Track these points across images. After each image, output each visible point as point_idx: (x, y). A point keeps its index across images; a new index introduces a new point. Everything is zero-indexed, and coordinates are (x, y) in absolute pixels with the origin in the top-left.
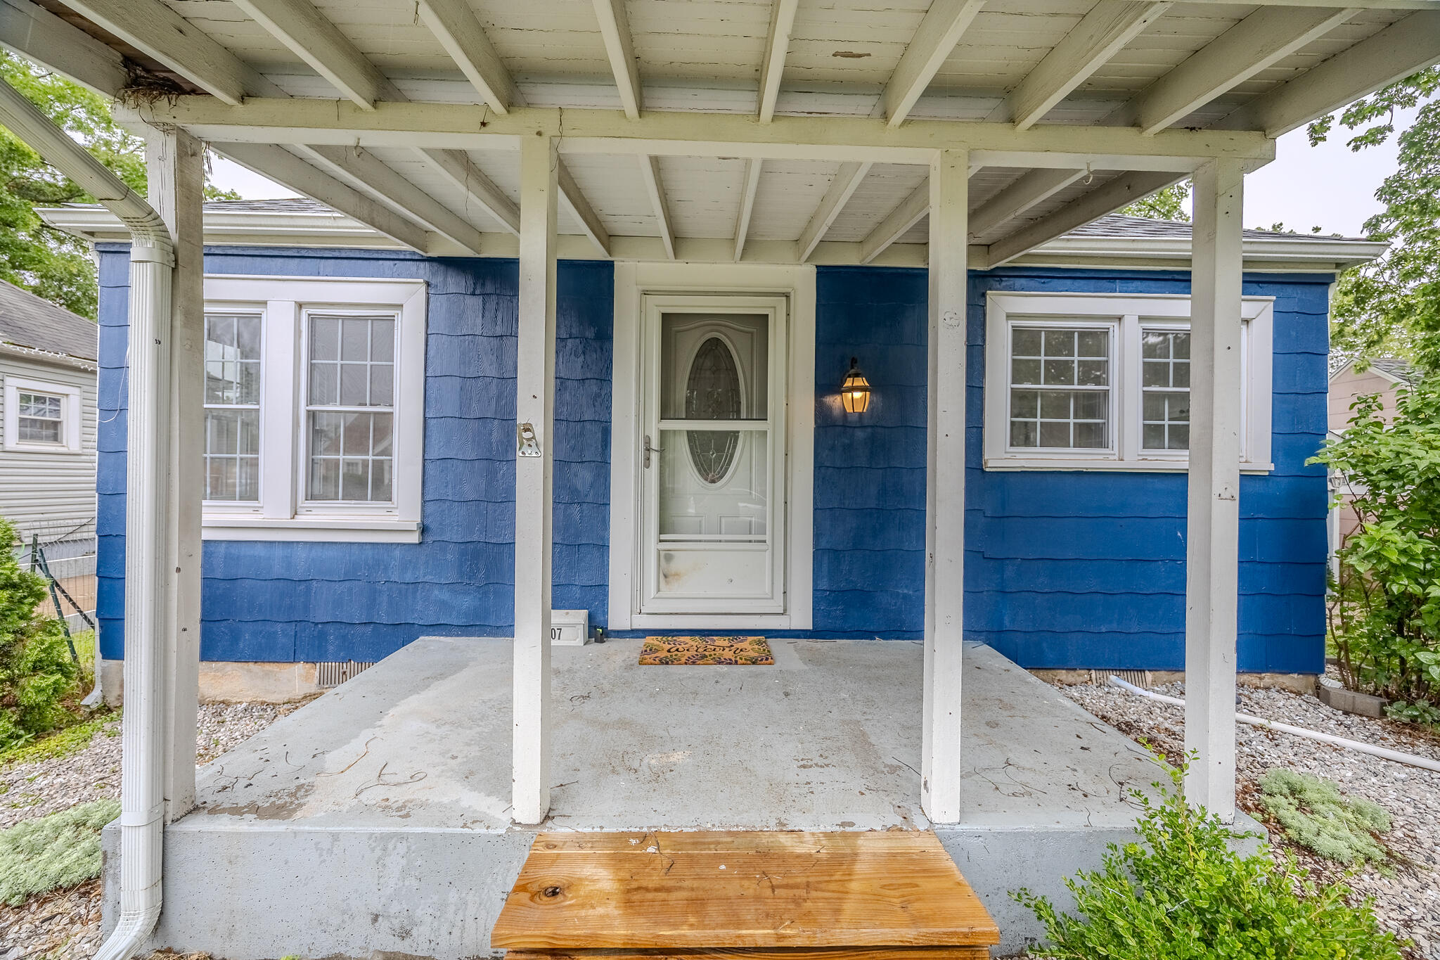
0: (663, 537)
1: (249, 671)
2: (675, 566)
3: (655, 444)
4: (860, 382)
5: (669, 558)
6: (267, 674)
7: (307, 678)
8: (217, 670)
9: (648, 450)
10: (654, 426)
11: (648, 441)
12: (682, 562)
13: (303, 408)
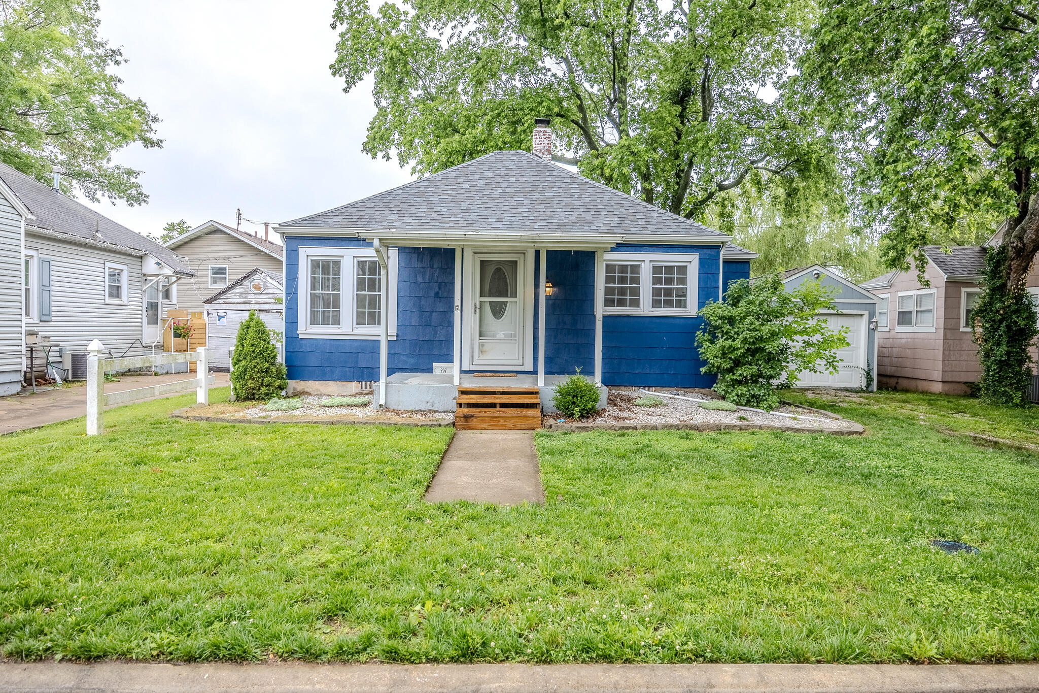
0: (480, 338)
1: (337, 384)
2: (485, 348)
3: (478, 306)
4: (549, 285)
5: (483, 346)
6: (343, 385)
7: (357, 387)
9: (476, 308)
10: (478, 299)
11: (475, 305)
12: (487, 347)
13: (355, 293)
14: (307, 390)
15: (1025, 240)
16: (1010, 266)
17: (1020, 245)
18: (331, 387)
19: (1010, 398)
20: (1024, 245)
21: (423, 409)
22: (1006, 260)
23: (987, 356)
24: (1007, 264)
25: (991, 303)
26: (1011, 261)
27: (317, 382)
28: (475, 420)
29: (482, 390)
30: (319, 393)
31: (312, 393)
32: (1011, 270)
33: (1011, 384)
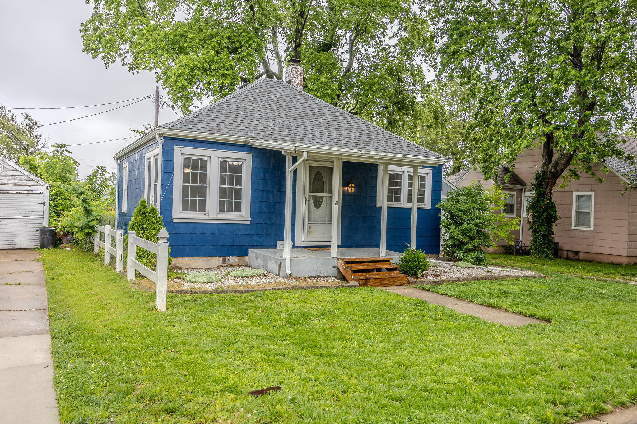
0: (309, 222)
1: (203, 259)
2: (311, 230)
3: (307, 199)
4: (353, 185)
5: (310, 228)
6: (208, 260)
7: (218, 261)
8: (194, 260)
9: (306, 201)
10: (307, 194)
11: (306, 198)
12: (313, 229)
13: (219, 186)
14: (178, 265)
15: (558, 169)
16: (548, 182)
17: (555, 171)
18: (198, 262)
19: (547, 254)
20: (557, 171)
21: (314, 276)
22: (546, 179)
23: (535, 231)
24: (546, 181)
25: (538, 202)
26: (549, 179)
27: (187, 258)
28: (371, 281)
29: (358, 260)
30: (188, 267)
31: (183, 267)
32: (548, 184)
33: (546, 247)
